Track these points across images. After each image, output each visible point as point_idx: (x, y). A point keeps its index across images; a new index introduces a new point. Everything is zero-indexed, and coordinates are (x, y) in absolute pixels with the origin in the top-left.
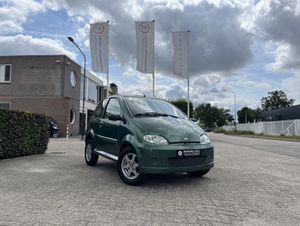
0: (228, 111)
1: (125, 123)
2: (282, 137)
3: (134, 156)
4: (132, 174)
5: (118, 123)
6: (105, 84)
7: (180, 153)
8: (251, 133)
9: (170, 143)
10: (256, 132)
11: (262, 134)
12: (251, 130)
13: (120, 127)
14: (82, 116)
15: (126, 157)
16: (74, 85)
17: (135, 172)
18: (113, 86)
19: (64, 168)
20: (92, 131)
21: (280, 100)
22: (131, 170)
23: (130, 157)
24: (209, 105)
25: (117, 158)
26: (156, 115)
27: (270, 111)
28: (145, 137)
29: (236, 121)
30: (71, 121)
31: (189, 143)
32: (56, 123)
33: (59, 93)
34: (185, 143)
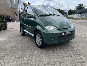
0: (65, 11)
2: (83, 19)
5: (32, 19)
6: (26, 3)
7: (63, 34)
10: (74, 18)
11: (76, 18)
13: (33, 21)
14: (20, 14)
15: (37, 36)
16: (15, 3)
18: (29, 3)
19: (12, 38)
20: (22, 22)
21: (81, 7)
25: (33, 35)
27: (78, 11)
28: (46, 27)
29: (67, 14)
30: (16, 16)
31: (67, 28)
32: (11, 17)
33: (10, 6)
34: (65, 29)
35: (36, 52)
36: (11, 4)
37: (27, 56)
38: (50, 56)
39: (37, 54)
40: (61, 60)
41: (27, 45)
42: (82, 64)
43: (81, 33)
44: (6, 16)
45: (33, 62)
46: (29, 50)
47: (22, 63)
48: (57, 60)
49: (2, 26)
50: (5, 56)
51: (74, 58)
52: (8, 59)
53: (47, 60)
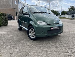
0: (59, 12)
1: (29, 16)
3: (33, 29)
4: (33, 36)
8: (65, 18)
9: (48, 25)
11: (68, 18)
12: (65, 17)
15: (30, 30)
16: (16, 4)
17: (34, 35)
20: (19, 19)
21: (73, 9)
22: (32, 35)
23: (32, 30)
24: (54, 10)
26: (42, 13)
27: (70, 12)
28: (37, 22)
29: (61, 15)
30: (17, 15)
31: (55, 24)
32: (12, 16)
33: (12, 7)
34: (54, 24)
35: (28, 43)
36: (13, 5)
37: (20, 46)
38: (39, 46)
39: (29, 45)
40: (48, 50)
41: (22, 37)
42: (66, 53)
43: (70, 30)
44: (8, 15)
45: (25, 50)
46: (23, 42)
47: (15, 50)
48: (45, 50)
49: (4, 23)
50: (2, 45)
51: (59, 49)
52: (4, 47)
53: (37, 49)
